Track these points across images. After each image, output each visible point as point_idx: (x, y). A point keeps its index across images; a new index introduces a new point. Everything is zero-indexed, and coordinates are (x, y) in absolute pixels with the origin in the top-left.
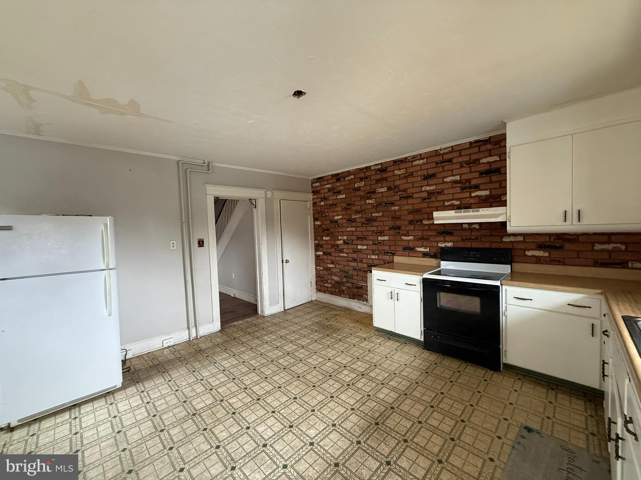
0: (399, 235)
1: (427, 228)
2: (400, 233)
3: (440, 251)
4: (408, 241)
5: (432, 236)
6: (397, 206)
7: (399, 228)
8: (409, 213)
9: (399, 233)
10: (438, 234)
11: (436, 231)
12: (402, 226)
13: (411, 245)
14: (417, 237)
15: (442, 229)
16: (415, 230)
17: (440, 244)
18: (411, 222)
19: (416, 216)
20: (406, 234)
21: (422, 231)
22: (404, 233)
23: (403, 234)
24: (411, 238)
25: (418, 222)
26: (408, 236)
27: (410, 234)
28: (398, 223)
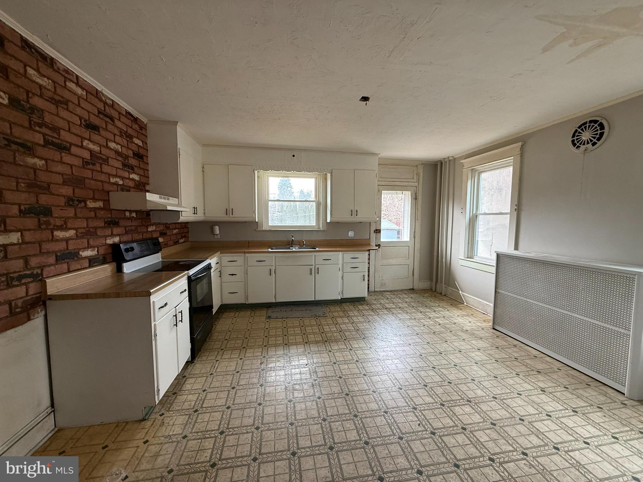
0: (47, 229)
1: (92, 214)
2: (50, 224)
3: (110, 251)
4: (67, 240)
5: (100, 227)
6: (41, 158)
7: (47, 211)
8: (64, 183)
9: (48, 223)
10: (106, 225)
11: (103, 220)
12: (53, 209)
13: (72, 246)
14: (80, 231)
15: (109, 218)
16: (76, 217)
17: (108, 240)
18: (70, 202)
19: (77, 191)
20: (62, 226)
21: (87, 219)
22: (58, 224)
23: (57, 226)
24: (72, 233)
25: (80, 202)
26: (67, 229)
27: (69, 225)
28: (44, 199)
